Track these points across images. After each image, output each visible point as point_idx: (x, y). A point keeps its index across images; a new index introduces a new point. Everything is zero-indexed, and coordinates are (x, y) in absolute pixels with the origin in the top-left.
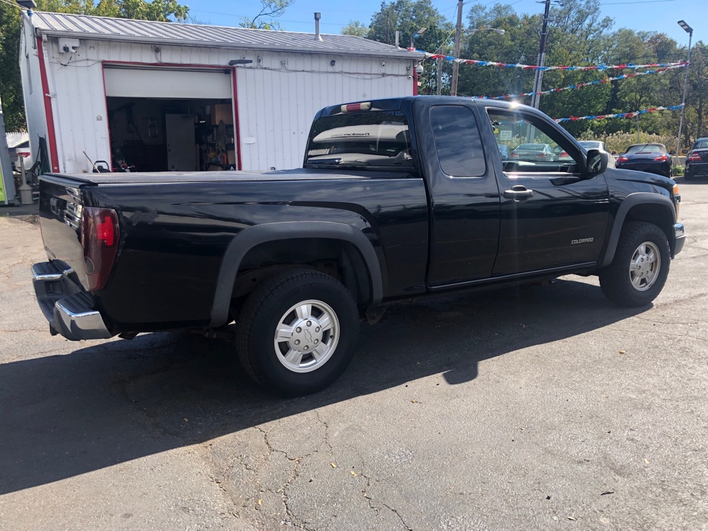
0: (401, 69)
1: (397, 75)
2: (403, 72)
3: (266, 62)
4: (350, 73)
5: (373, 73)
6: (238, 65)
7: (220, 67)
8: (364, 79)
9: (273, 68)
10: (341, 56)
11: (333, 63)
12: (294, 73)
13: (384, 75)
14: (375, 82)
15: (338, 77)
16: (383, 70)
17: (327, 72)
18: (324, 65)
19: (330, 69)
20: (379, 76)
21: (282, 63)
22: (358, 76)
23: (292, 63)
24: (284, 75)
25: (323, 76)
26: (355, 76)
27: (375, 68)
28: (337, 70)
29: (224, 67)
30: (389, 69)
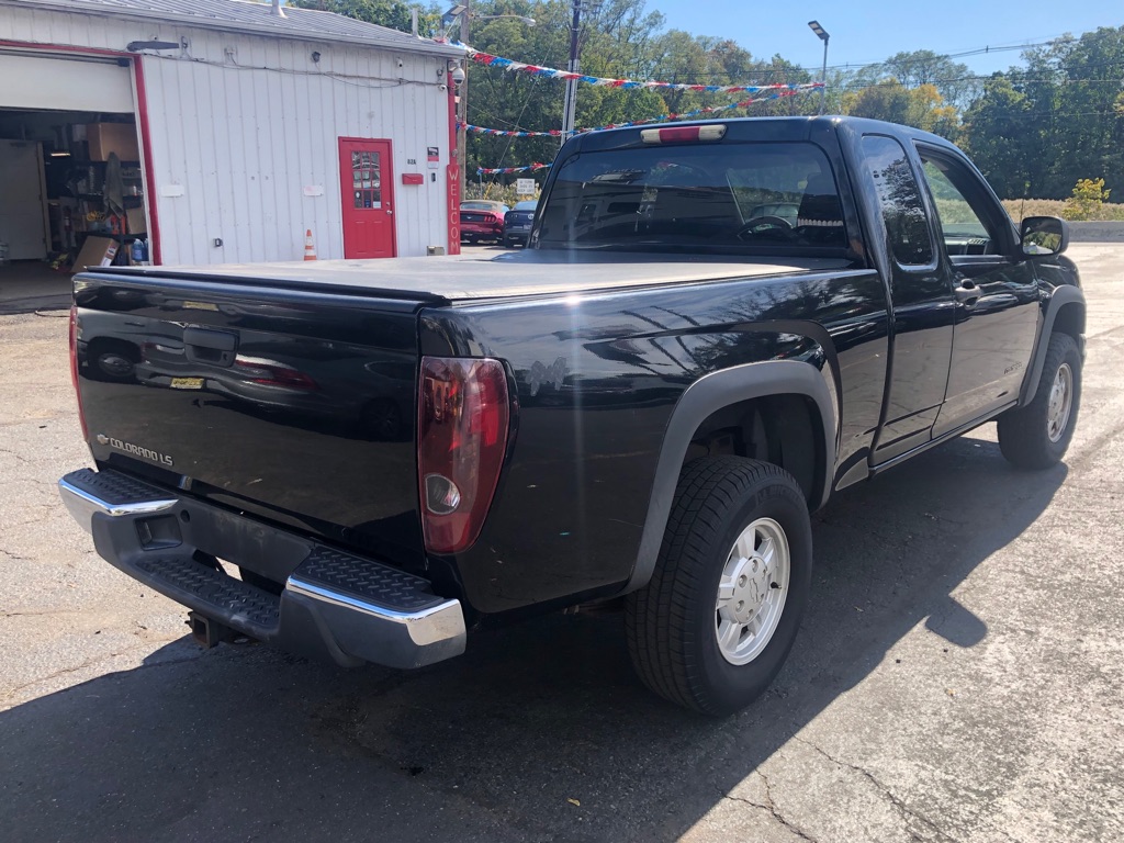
0: (428, 72)
1: (422, 84)
2: (433, 78)
3: (198, 48)
4: (345, 76)
5: (383, 77)
6: (146, 51)
7: (110, 52)
8: (369, 87)
9: (211, 60)
10: (329, 45)
11: (316, 57)
12: (249, 72)
13: (401, 81)
14: (387, 92)
15: (326, 81)
16: (399, 74)
17: (307, 73)
18: (301, 59)
19: (312, 67)
20: (394, 84)
21: (226, 53)
22: (360, 82)
23: (246, 54)
24: (232, 74)
25: (301, 81)
26: (354, 81)
27: (387, 69)
28: (323, 71)
29: (119, 53)
30: (410, 71)
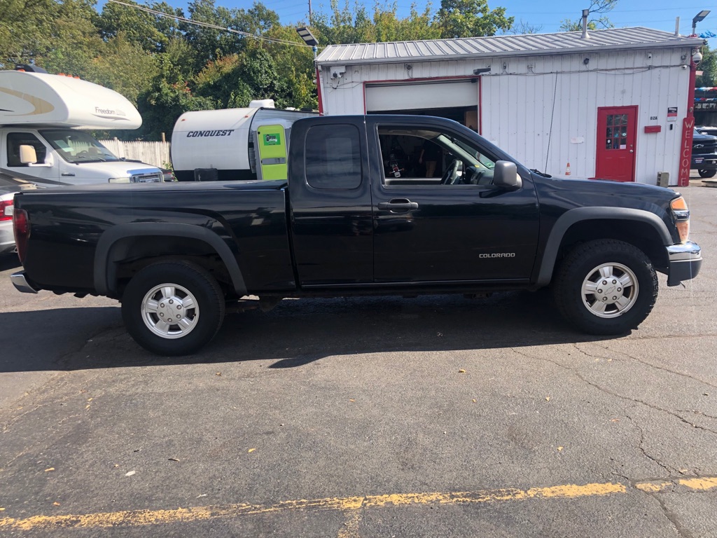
0: (675, 59)
1: (667, 67)
2: (678, 62)
3: (512, 68)
4: (606, 70)
5: (635, 67)
6: (484, 73)
7: (465, 77)
8: (624, 74)
9: (519, 72)
10: (596, 53)
11: (586, 61)
12: (542, 76)
13: (650, 68)
14: (638, 76)
15: (593, 75)
16: (649, 63)
17: (579, 72)
18: (576, 64)
19: (584, 67)
20: (644, 70)
21: (528, 67)
22: (617, 72)
23: (540, 66)
24: (531, 79)
25: (575, 77)
26: (613, 72)
27: (640, 61)
28: (590, 69)
29: (470, 76)
30: (656, 60)
